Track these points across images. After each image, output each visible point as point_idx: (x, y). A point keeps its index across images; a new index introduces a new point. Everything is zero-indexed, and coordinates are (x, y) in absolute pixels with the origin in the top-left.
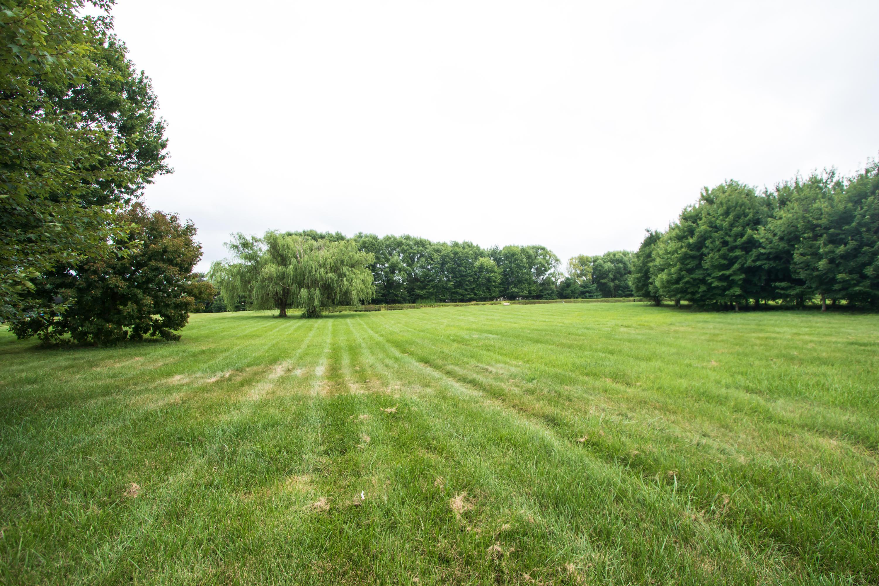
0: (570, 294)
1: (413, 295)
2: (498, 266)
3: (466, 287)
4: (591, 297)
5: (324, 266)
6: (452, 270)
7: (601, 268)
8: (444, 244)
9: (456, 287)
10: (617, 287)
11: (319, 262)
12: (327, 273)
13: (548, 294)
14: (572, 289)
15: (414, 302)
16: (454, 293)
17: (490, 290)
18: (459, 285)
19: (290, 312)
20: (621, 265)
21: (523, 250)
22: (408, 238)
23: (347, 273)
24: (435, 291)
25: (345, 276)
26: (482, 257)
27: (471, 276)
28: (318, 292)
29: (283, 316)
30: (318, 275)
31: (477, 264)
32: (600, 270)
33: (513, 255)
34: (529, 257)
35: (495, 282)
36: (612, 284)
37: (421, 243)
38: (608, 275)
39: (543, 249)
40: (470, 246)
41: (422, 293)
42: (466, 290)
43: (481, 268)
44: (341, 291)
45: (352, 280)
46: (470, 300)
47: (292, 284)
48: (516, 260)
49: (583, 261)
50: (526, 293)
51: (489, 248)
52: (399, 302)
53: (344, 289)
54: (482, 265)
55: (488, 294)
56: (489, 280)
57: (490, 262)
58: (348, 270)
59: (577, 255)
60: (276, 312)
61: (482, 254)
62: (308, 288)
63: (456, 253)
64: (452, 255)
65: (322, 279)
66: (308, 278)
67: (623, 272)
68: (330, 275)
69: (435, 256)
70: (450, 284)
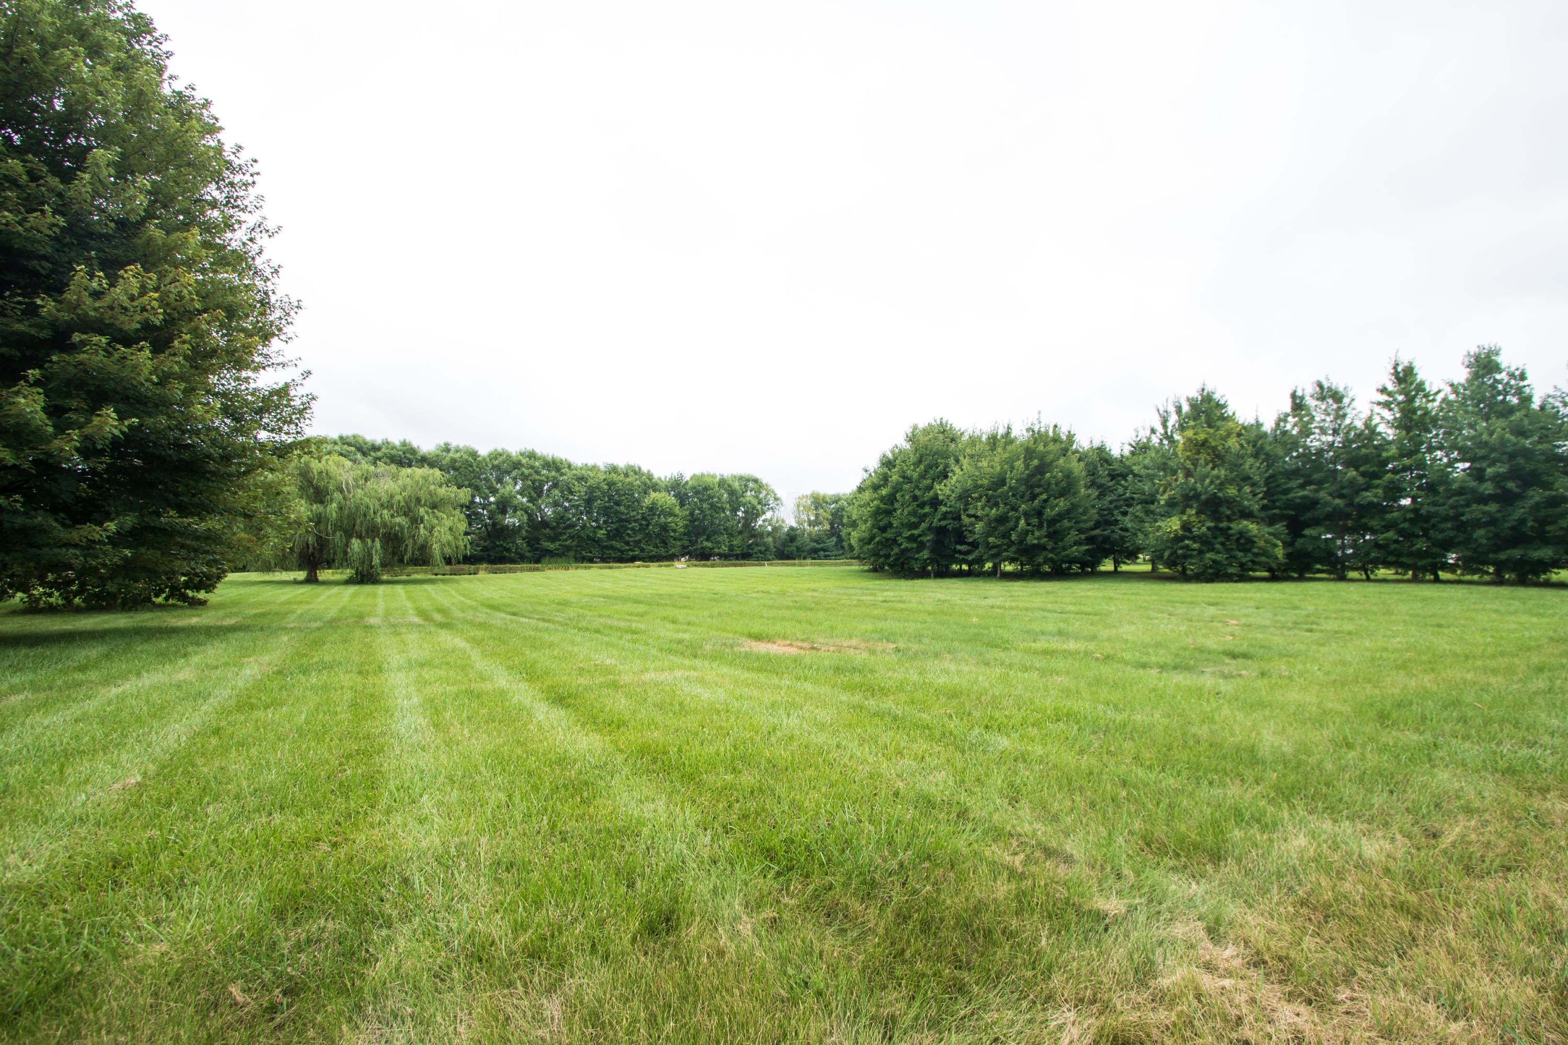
0: (795, 553)
1: (537, 549)
2: (682, 505)
3: (627, 538)
4: (827, 557)
5: (389, 506)
6: (605, 511)
8: (594, 468)
9: (609, 536)
11: (379, 499)
12: (392, 516)
13: (760, 552)
14: (799, 544)
15: (538, 561)
16: (607, 547)
17: (666, 544)
18: (616, 534)
19: (325, 575)
21: (722, 483)
22: (532, 455)
23: (426, 517)
24: (575, 543)
25: (422, 522)
26: (655, 491)
27: (636, 521)
28: (378, 544)
29: (312, 580)
30: (379, 520)
31: (647, 501)
32: (843, 516)
33: (706, 489)
34: (732, 493)
35: (674, 531)
37: (554, 465)
39: (756, 481)
40: (637, 472)
41: (551, 546)
42: (627, 543)
43: (652, 508)
44: (415, 543)
45: (433, 527)
46: (633, 559)
47: (334, 532)
48: (710, 497)
49: (818, 502)
50: (724, 549)
51: (669, 476)
52: (512, 561)
53: (421, 541)
54: (653, 503)
55: (663, 550)
56: (665, 528)
57: (667, 500)
58: (427, 512)
59: (808, 492)
60: (302, 575)
61: (655, 487)
62: (360, 537)
63: (611, 484)
64: (606, 487)
65: (385, 525)
66: (362, 523)
68: (398, 520)
69: (577, 487)
70: (601, 533)
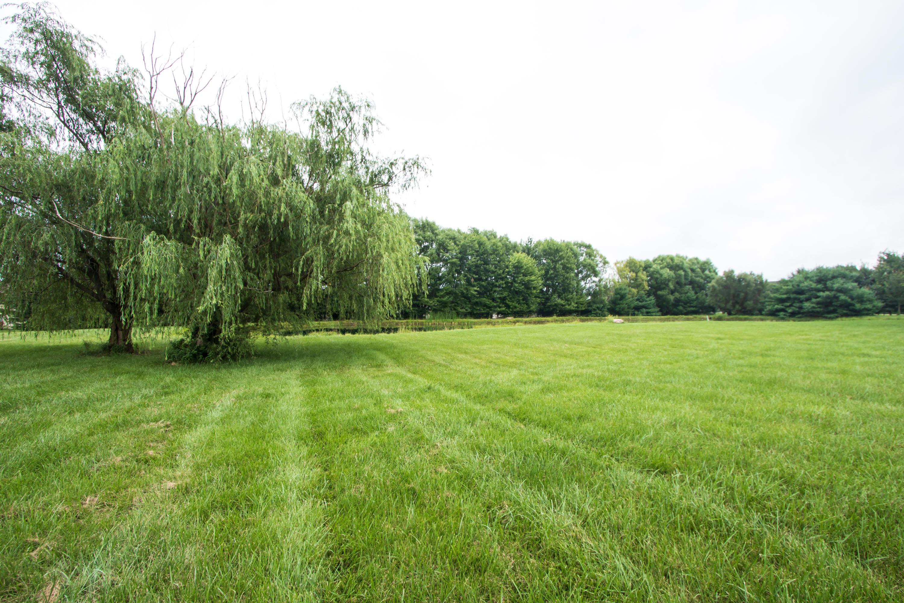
0: (626, 310)
1: (420, 306)
2: (538, 265)
3: (495, 295)
4: (648, 313)
6: (476, 270)
7: (658, 276)
8: (460, 231)
9: (480, 294)
10: (677, 302)
13: (598, 308)
14: (624, 302)
16: (476, 304)
17: (527, 301)
18: (485, 292)
20: (682, 273)
21: (568, 245)
24: (451, 299)
26: (515, 251)
27: (502, 279)
31: (511, 261)
32: (657, 278)
33: (557, 251)
34: (575, 256)
35: (535, 288)
36: (671, 298)
37: (429, 227)
38: (667, 285)
39: (588, 247)
40: (495, 236)
42: (494, 300)
43: (518, 267)
48: (562, 258)
49: (632, 265)
50: (574, 306)
51: (523, 240)
54: (518, 262)
55: (526, 306)
56: (528, 286)
57: (527, 260)
59: (624, 258)
61: (515, 248)
64: (477, 246)
65: (250, 201)
67: (683, 280)
69: (451, 245)
70: (474, 290)
